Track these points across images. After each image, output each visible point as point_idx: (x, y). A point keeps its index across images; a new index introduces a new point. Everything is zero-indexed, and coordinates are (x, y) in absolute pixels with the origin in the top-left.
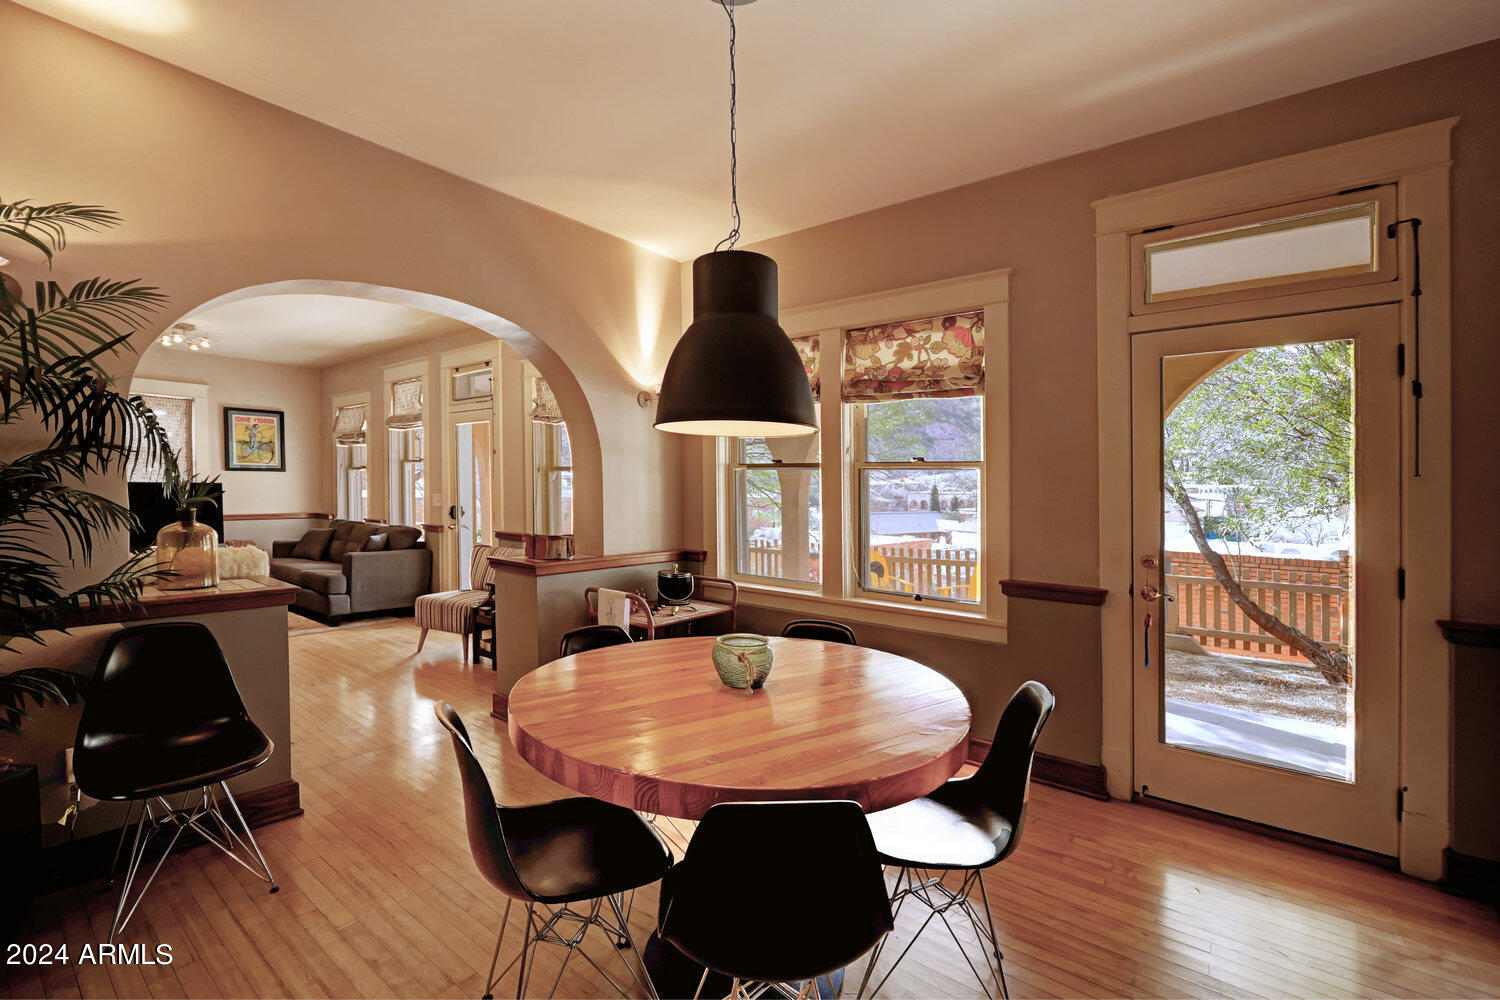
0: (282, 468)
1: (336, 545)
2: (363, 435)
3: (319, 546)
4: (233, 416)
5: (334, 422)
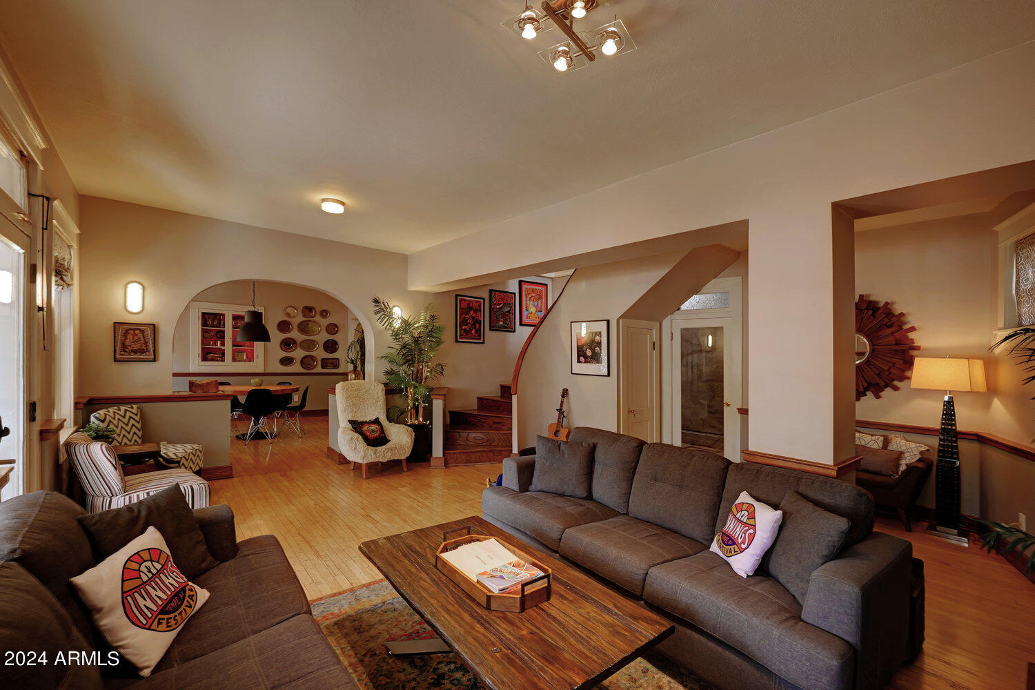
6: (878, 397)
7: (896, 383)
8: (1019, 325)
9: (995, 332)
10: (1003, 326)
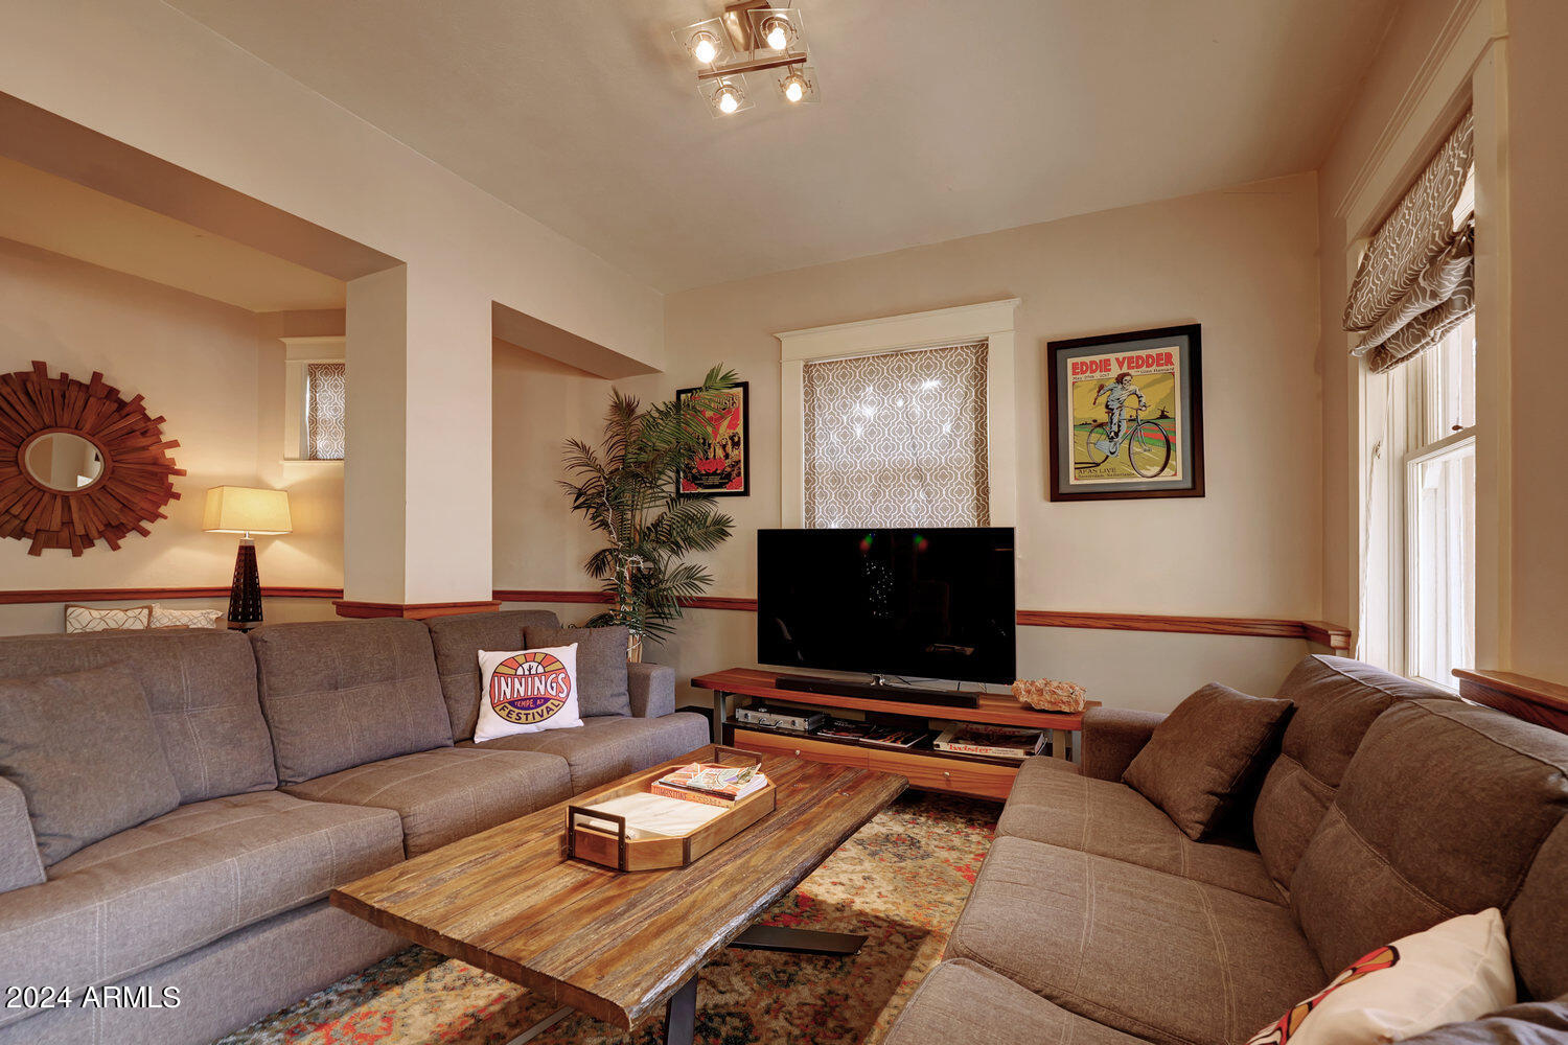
0: (1196, 489)
1: (1284, 783)
2: (1463, 244)
3: (1218, 767)
4: (1070, 361)
5: (1349, 287)
6: (115, 547)
7: (145, 524)
8: (314, 457)
9: (281, 462)
10: (297, 456)
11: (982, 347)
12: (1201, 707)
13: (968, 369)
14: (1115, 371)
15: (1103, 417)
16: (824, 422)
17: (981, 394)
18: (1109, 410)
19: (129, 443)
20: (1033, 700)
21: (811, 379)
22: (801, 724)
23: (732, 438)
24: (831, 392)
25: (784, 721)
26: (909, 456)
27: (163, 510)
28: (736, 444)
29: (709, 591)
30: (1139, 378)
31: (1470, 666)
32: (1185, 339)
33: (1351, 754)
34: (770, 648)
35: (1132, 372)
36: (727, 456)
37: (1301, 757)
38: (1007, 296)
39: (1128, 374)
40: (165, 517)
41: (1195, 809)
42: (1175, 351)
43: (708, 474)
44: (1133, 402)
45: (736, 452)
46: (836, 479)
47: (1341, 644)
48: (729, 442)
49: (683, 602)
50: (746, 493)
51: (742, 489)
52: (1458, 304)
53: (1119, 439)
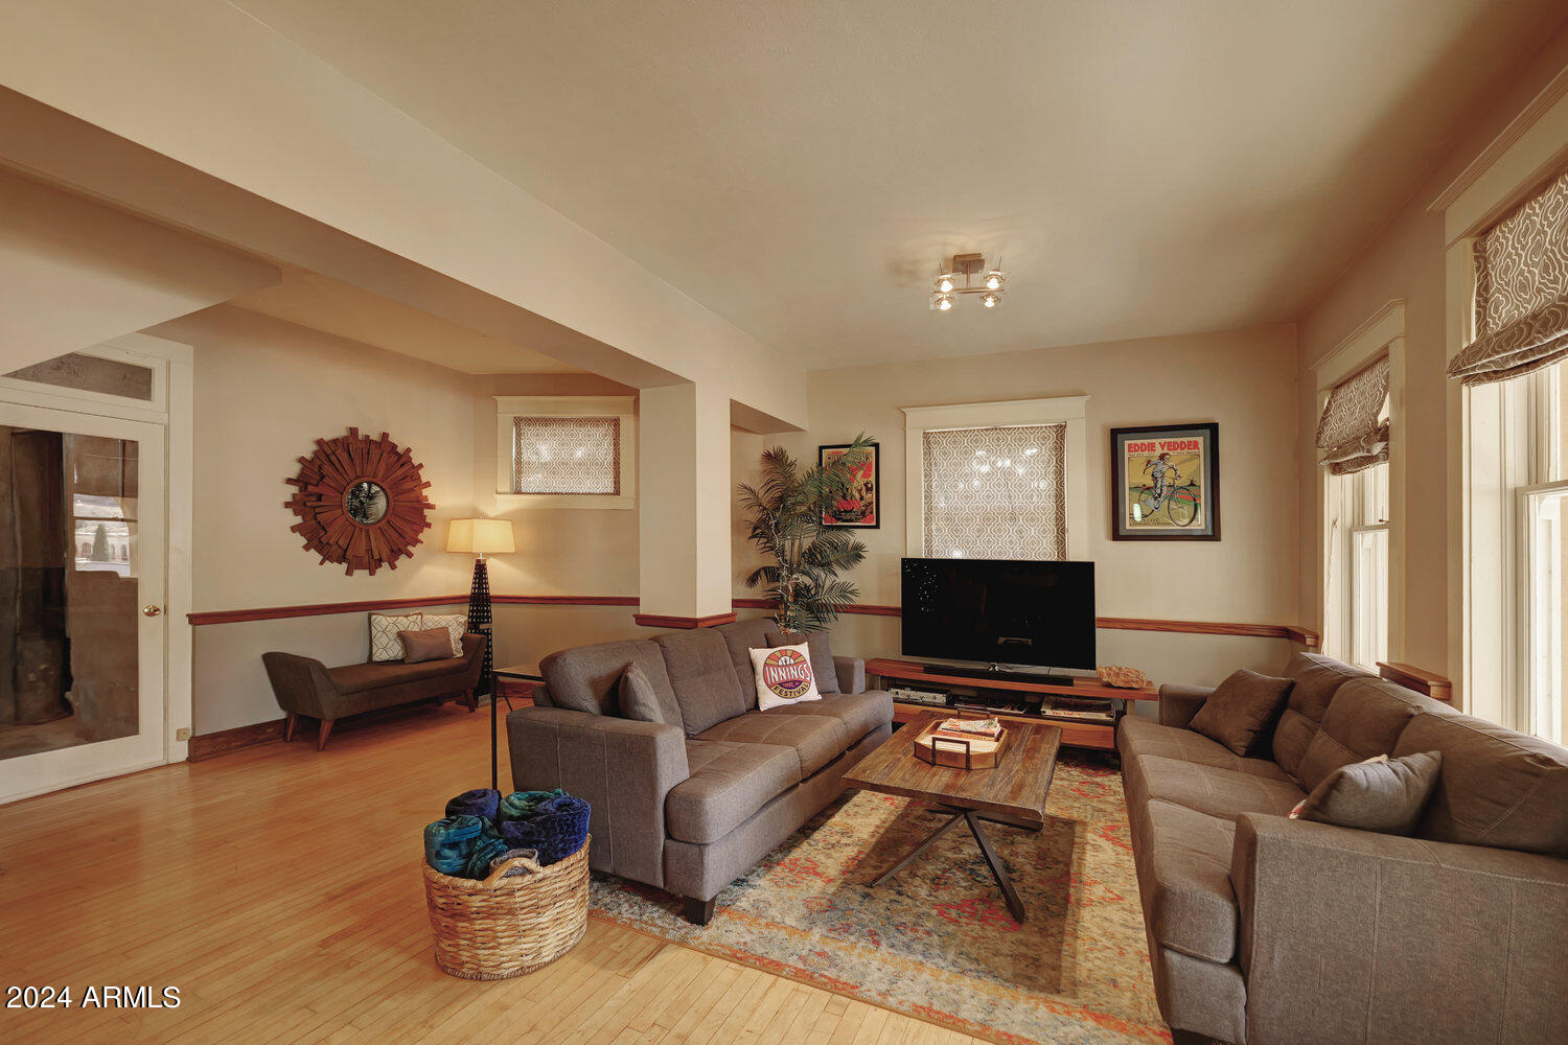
0: (1214, 535)
1: (1290, 723)
2: (1384, 433)
3: (1253, 716)
4: (1127, 443)
5: (1319, 419)
6: (393, 567)
7: (410, 548)
8: (519, 492)
9: (496, 496)
10: (509, 491)
11: (1061, 429)
12: (1236, 685)
13: (1050, 443)
14: (1159, 451)
15: (1150, 483)
16: (940, 476)
17: (1060, 461)
18: (1154, 478)
19: (404, 487)
20: (1113, 680)
21: (929, 443)
22: (941, 698)
23: (866, 485)
24: (945, 453)
25: (928, 697)
26: (1006, 503)
27: (421, 537)
28: (869, 490)
29: (858, 601)
30: (1175, 457)
31: (1384, 660)
32: (1208, 432)
33: (1327, 706)
34: (912, 643)
35: (1171, 453)
36: (862, 498)
37: (1299, 709)
38: (1082, 394)
39: (1167, 454)
40: (422, 542)
41: (1241, 739)
42: (1200, 440)
43: (846, 511)
44: (1171, 473)
45: (870, 495)
46: (949, 519)
47: (1313, 644)
48: (864, 488)
49: (838, 609)
50: (877, 526)
51: (874, 524)
52: (1381, 457)
53: (1161, 499)
